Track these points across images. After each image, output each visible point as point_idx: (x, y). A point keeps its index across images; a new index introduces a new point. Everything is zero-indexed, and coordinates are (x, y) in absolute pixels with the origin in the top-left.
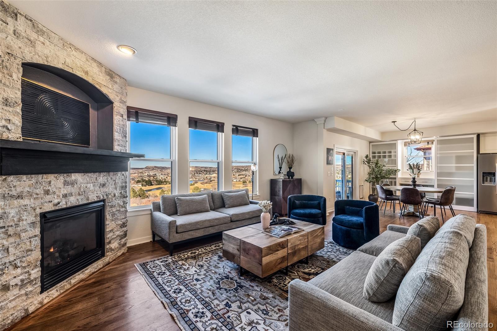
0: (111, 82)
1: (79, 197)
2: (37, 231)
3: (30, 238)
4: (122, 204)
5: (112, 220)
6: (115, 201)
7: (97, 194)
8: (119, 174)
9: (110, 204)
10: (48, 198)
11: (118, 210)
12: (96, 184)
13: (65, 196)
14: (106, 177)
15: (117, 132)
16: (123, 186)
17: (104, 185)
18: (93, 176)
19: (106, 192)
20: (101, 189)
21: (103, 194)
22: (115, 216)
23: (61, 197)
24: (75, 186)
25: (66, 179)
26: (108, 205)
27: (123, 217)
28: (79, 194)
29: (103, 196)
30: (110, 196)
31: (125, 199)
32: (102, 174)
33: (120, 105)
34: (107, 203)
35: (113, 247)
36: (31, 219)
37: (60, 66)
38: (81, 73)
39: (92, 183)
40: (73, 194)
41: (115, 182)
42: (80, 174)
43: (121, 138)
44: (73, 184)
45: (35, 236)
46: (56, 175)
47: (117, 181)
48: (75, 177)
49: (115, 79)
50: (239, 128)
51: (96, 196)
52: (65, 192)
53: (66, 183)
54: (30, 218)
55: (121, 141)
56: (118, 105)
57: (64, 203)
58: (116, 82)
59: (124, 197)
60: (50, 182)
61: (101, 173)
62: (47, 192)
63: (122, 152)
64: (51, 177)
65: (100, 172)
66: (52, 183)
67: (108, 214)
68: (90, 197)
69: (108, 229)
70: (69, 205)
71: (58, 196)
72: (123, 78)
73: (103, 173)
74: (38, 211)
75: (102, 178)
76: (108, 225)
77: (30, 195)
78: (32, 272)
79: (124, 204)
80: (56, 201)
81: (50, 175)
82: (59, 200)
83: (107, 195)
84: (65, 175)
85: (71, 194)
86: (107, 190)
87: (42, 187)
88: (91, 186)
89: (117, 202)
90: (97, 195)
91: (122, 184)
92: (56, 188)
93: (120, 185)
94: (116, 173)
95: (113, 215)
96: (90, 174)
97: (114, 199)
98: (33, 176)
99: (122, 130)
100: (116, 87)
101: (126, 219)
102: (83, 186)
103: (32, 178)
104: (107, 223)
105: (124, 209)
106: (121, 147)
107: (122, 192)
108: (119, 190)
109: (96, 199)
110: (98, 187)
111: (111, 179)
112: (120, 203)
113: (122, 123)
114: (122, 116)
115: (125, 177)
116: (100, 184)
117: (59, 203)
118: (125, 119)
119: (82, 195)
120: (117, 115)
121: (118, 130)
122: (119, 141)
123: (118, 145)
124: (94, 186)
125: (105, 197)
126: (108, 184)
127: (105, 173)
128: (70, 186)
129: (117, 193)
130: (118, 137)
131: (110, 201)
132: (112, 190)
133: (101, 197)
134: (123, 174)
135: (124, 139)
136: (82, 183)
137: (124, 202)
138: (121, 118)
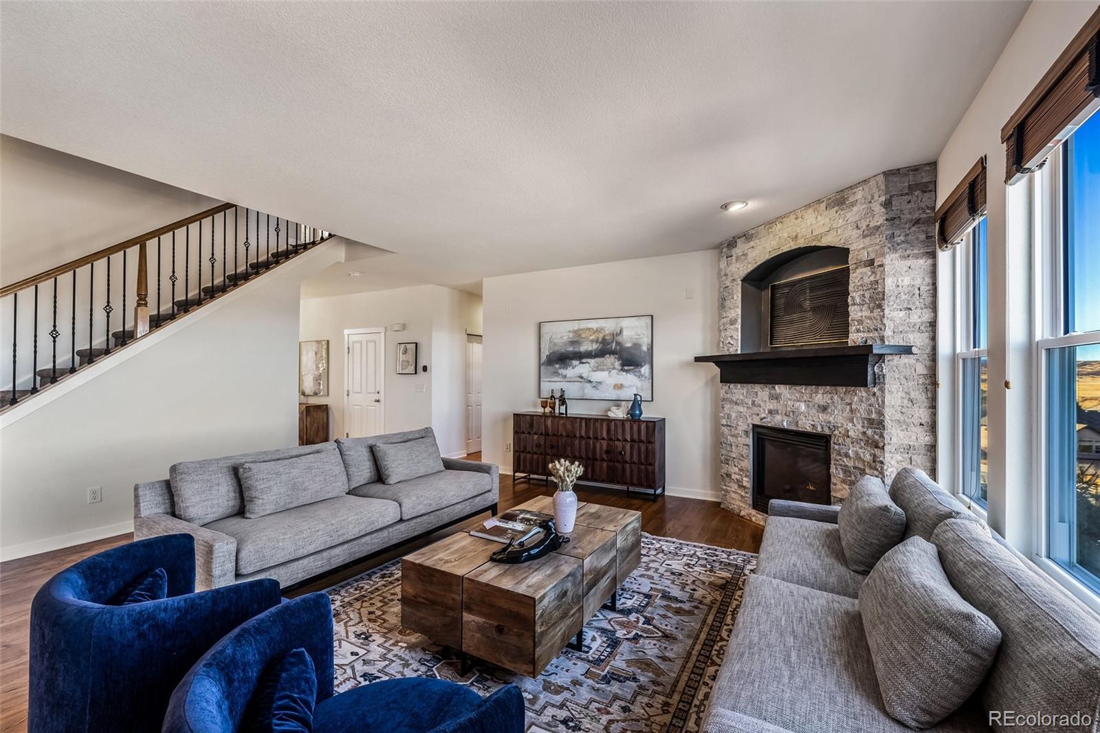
0: (841, 213)
1: (786, 419)
2: (750, 441)
3: (744, 445)
4: (868, 458)
5: (844, 481)
6: (850, 445)
7: (814, 421)
9: (838, 448)
10: (756, 410)
11: (860, 469)
12: (811, 404)
13: (770, 412)
14: (829, 396)
15: (854, 304)
16: (874, 420)
17: (824, 409)
18: (806, 391)
19: (830, 422)
20: (820, 415)
21: (823, 423)
22: (851, 477)
23: (767, 412)
24: (781, 402)
25: (771, 392)
26: (835, 448)
28: (786, 415)
29: (822, 428)
30: (836, 432)
31: (877, 452)
32: (821, 389)
33: (863, 242)
34: (835, 443)
36: (745, 427)
38: (789, 245)
39: (805, 401)
40: (780, 412)
41: (851, 408)
42: (785, 387)
43: (866, 313)
44: (778, 398)
45: (749, 445)
46: (762, 386)
47: (854, 407)
48: (779, 389)
51: (812, 425)
52: (771, 407)
53: (771, 397)
54: (743, 426)
55: (866, 321)
56: (860, 246)
57: (769, 419)
59: (877, 447)
60: (757, 393)
61: (820, 387)
62: (754, 404)
64: (757, 388)
65: (818, 385)
66: (759, 393)
67: (835, 464)
68: (800, 422)
70: (773, 424)
71: (764, 410)
73: (824, 387)
74: (750, 421)
75: (821, 396)
76: (836, 484)
77: (743, 403)
79: (874, 462)
80: (763, 415)
81: (757, 385)
82: (765, 416)
83: (830, 428)
85: (778, 411)
86: (831, 419)
87: (751, 397)
88: (803, 407)
89: (855, 449)
90: (813, 423)
91: (869, 414)
92: (762, 401)
93: (864, 416)
94: (853, 388)
95: (846, 471)
96: (798, 388)
98: (745, 385)
99: (867, 295)
100: (853, 215)
102: (789, 403)
103: (744, 387)
104: (833, 479)
106: (866, 335)
107: (869, 432)
108: (863, 427)
109: (809, 429)
110: (814, 411)
111: (842, 400)
112: (862, 456)
113: (872, 279)
114: (871, 263)
115: (878, 400)
116: (819, 406)
117: (764, 418)
118: (881, 266)
119: (789, 416)
120: (857, 268)
121: (858, 300)
122: (860, 322)
123: (858, 331)
124: (808, 406)
125: (827, 431)
126: (833, 408)
127: (828, 387)
128: (775, 401)
129: (855, 430)
130: (860, 314)
131: (838, 440)
132: (843, 422)
133: (819, 429)
134: (874, 394)
135: (876, 312)
136: (790, 400)
137: (875, 456)
138: (867, 270)
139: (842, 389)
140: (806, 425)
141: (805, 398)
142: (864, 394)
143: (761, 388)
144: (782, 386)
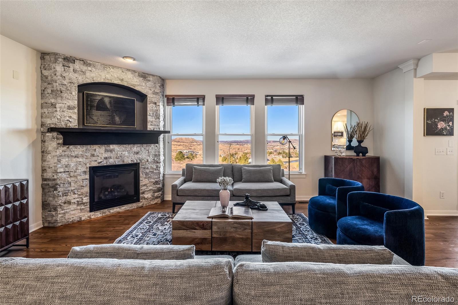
0: (144, 81)
1: (116, 160)
2: (87, 177)
3: (83, 180)
4: (155, 167)
5: (146, 178)
6: (148, 165)
7: (132, 159)
8: (152, 146)
9: (143, 166)
10: (94, 159)
11: (152, 172)
12: (131, 152)
13: (106, 158)
14: (139, 148)
15: (150, 116)
16: (156, 154)
17: (137, 153)
18: (128, 147)
19: (140, 158)
20: (135, 156)
21: (137, 159)
22: (148, 175)
23: (103, 159)
24: (114, 153)
25: (106, 148)
26: (142, 167)
27: (157, 177)
28: (116, 158)
29: (137, 161)
30: (143, 161)
31: (158, 164)
32: (136, 146)
33: (153, 96)
34: (141, 165)
35: (146, 197)
36: (84, 169)
37: (102, 81)
38: (118, 82)
39: (128, 151)
40: (112, 157)
41: (149, 151)
42: (117, 145)
43: (154, 120)
44: (111, 151)
45: (86, 179)
46: (99, 146)
47: (150, 151)
48: (112, 147)
49: (148, 79)
50: (274, 97)
51: (131, 160)
52: (106, 156)
53: (106, 151)
54: (82, 169)
55: (154, 122)
56: (152, 96)
57: (105, 162)
58: (149, 81)
59: (158, 163)
60: (95, 150)
61: (135, 145)
62: (93, 155)
63: (156, 130)
64: (96, 147)
66: (97, 150)
67: (141, 173)
68: (125, 160)
69: (141, 183)
70: (108, 164)
71: (101, 158)
72: (156, 76)
73: (137, 145)
74: (88, 165)
75: (136, 148)
76: (142, 180)
77: (82, 156)
78: (84, 198)
79: (157, 168)
80: (100, 161)
81: (95, 145)
82: (102, 161)
83: (140, 160)
84: (106, 146)
86: (140, 157)
87: (90, 152)
88: (126, 154)
89: (150, 165)
90: (131, 159)
91: (155, 153)
92: (100, 153)
93: (153, 154)
94: (149, 145)
95: (147, 174)
96: (125, 146)
97: (147, 163)
99: (155, 114)
100: (149, 84)
101: (159, 179)
102: (119, 153)
103: (84, 147)
104: (141, 179)
105: (157, 171)
106: (154, 127)
107: (156, 159)
108: (152, 157)
109: (130, 162)
110: (132, 154)
111: (145, 149)
112: (153, 167)
113: (156, 108)
114: (155, 103)
115: (158, 148)
116: (135, 152)
117: (101, 162)
118: (159, 106)
119: (119, 158)
120: (150, 103)
121: (151, 114)
122: (152, 122)
123: (151, 125)
124: (129, 153)
125: (139, 161)
126: (141, 152)
127: (139, 145)
128: (109, 153)
129: (150, 159)
130: (151, 119)
131: (143, 164)
132: (145, 157)
133: (135, 161)
134: (157, 146)
135: (157, 120)
136: (119, 151)
137: (157, 166)
138: (154, 105)
139: (145, 145)
140: (128, 161)
141: (128, 150)
142: (153, 146)
143: (98, 147)
144: (114, 146)
